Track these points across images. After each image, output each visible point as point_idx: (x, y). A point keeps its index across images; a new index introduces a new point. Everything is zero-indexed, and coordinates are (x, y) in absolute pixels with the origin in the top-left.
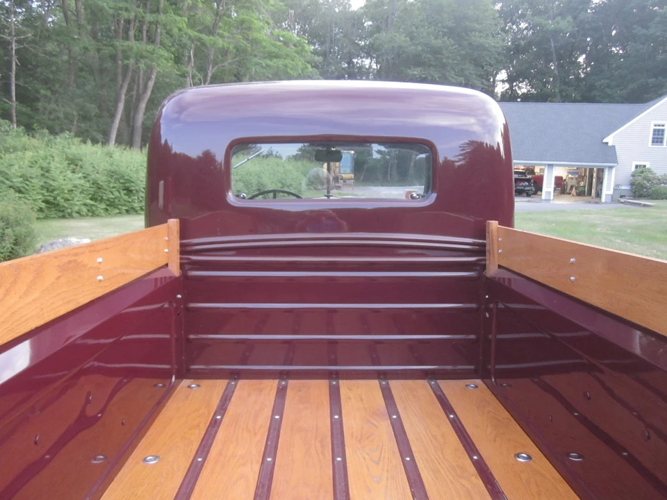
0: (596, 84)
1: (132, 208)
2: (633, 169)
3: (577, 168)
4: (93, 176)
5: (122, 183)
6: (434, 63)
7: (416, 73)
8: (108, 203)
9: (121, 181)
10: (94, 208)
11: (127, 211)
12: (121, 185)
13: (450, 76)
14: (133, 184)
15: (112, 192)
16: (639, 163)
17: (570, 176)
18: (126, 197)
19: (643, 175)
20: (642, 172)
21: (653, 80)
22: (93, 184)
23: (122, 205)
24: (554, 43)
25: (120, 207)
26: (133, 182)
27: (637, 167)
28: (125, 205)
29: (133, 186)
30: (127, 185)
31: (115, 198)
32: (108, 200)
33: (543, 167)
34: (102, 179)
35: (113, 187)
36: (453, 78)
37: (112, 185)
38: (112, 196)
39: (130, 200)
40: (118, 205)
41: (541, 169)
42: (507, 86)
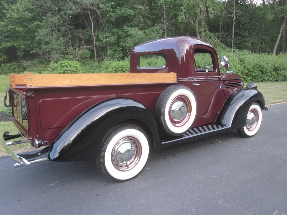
1: (264, 79)
4: (248, 67)
5: (260, 69)
8: (253, 77)
9: (260, 68)
10: (246, 79)
11: (262, 81)
12: (259, 70)
14: (264, 69)
15: (255, 73)
18: (261, 75)
22: (247, 70)
23: (259, 78)
25: (258, 79)
26: (265, 69)
28: (261, 78)
29: (264, 70)
30: (262, 70)
31: (257, 75)
32: (253, 76)
34: (251, 67)
35: (256, 71)
37: (255, 70)
38: (255, 74)
39: (263, 76)
40: (258, 78)
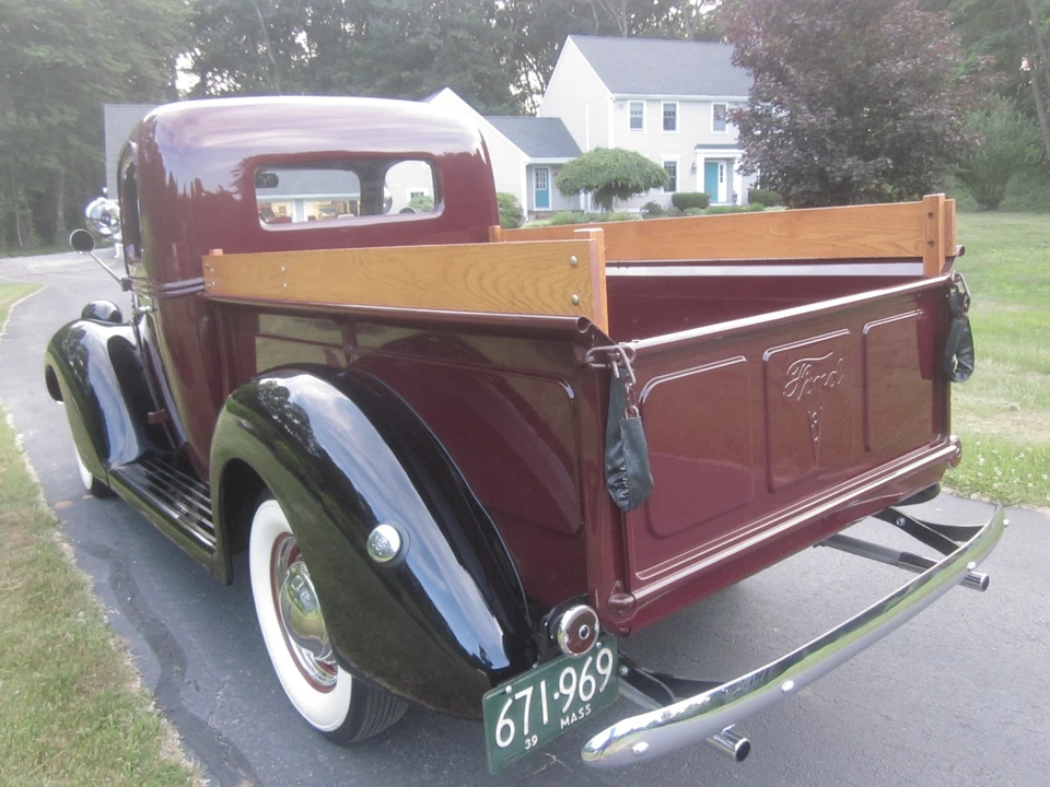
0: (333, 77)
2: (409, 199)
3: (333, 203)
6: (72, 39)
7: (42, 54)
13: (107, 62)
16: (415, 190)
17: (324, 214)
19: (422, 206)
20: (421, 202)
21: (408, 73)
24: (262, 14)
27: (412, 195)
33: (282, 204)
36: (111, 64)
41: (280, 208)
42: (196, 79)
